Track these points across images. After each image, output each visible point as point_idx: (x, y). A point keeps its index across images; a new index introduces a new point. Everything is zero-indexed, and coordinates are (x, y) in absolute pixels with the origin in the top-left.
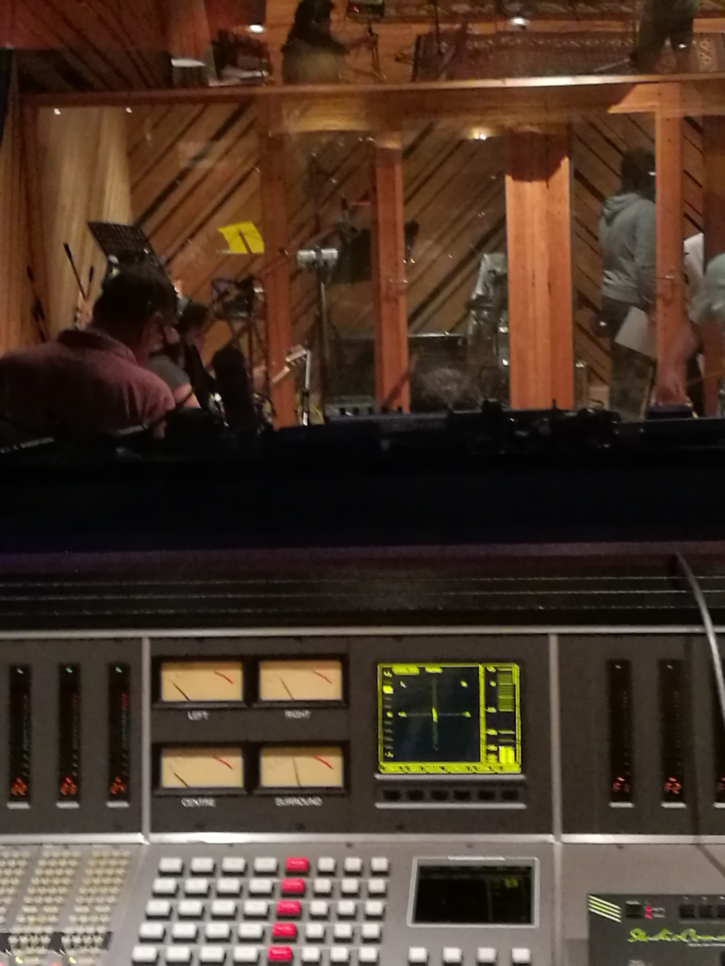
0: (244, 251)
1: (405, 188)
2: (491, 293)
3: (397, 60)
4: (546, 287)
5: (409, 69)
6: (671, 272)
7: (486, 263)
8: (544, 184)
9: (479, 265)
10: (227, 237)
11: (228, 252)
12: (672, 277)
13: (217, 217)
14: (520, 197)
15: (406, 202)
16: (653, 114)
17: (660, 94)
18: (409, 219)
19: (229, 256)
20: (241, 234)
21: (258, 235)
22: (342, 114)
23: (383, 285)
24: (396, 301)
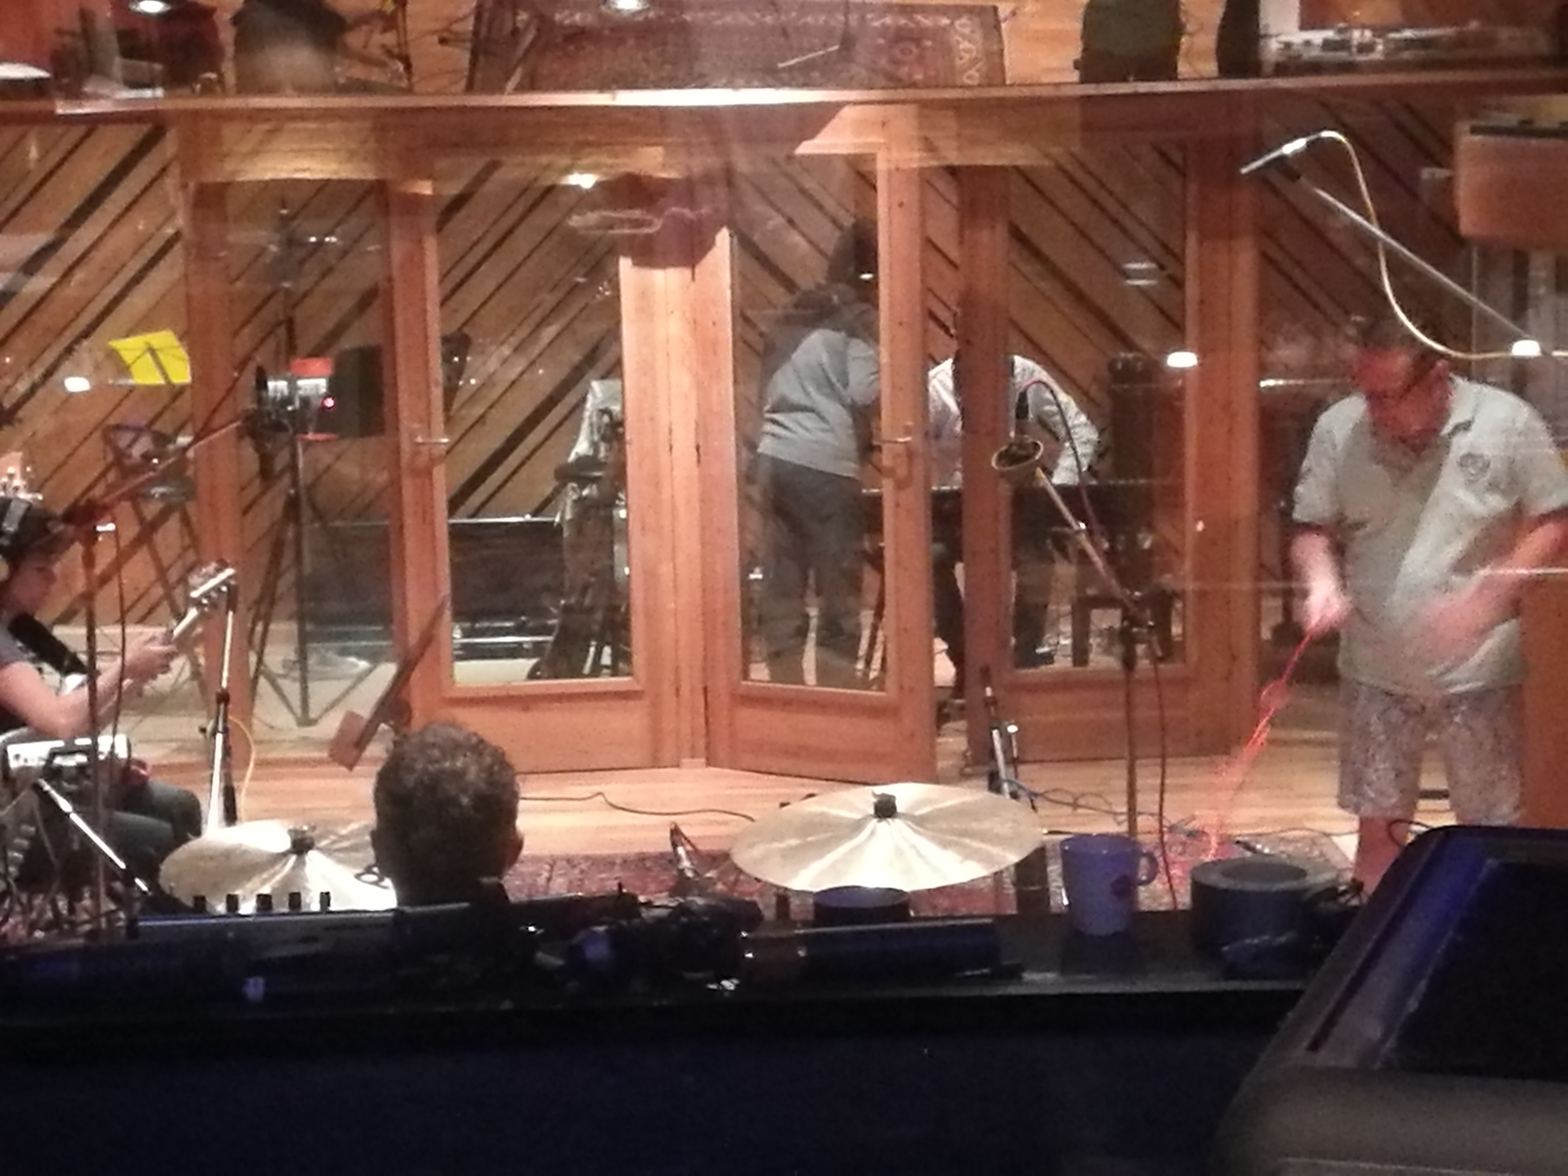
0: (159, 381)
1: (444, 277)
2: (602, 454)
3: (443, 41)
4: (694, 451)
5: (462, 57)
6: (907, 431)
7: (595, 396)
8: (687, 272)
9: (584, 400)
10: (128, 357)
11: (131, 382)
12: (908, 439)
13: (108, 323)
14: (644, 295)
15: (443, 303)
16: (872, 158)
17: (884, 124)
18: (452, 328)
19: (132, 389)
20: (152, 351)
21: (182, 352)
22: (326, 150)
23: (406, 447)
24: (429, 473)
